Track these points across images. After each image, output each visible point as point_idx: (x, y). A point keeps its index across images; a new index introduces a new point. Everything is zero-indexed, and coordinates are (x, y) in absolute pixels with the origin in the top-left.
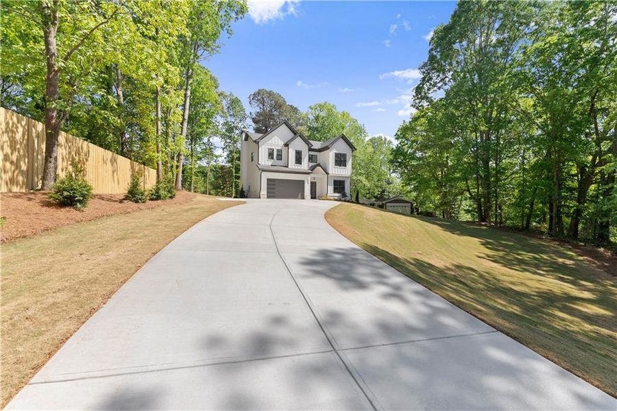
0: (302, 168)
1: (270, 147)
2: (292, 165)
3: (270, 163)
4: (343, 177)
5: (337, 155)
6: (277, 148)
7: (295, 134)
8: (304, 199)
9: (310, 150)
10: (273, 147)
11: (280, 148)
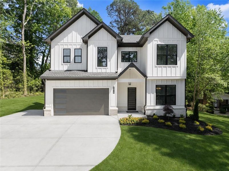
0: (108, 71)
1: (66, 47)
2: (93, 68)
3: (66, 67)
4: (172, 80)
5: (160, 48)
6: (75, 47)
7: (98, 24)
8: (108, 114)
9: (120, 44)
10: (69, 47)
11: (78, 47)
